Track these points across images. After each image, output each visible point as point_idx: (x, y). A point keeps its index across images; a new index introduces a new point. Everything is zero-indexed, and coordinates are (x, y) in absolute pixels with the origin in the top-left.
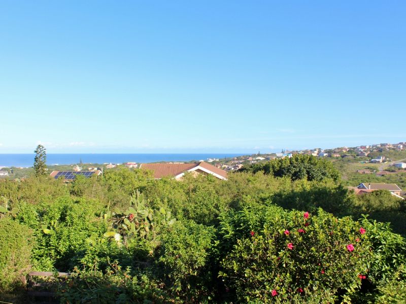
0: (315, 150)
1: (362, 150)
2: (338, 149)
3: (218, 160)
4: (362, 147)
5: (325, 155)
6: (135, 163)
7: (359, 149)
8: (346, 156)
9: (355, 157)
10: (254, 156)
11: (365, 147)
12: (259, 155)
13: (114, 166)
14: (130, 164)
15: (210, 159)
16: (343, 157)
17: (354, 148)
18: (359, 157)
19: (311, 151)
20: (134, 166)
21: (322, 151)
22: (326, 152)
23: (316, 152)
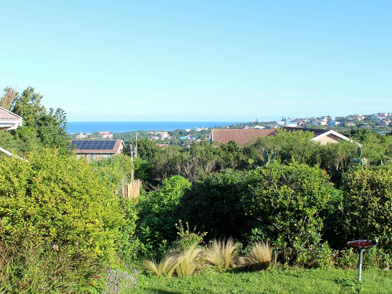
0: (323, 118)
1: (381, 118)
2: (351, 116)
3: (207, 129)
4: (379, 115)
5: (337, 123)
6: (108, 133)
7: (376, 117)
8: (362, 125)
9: (373, 127)
10: (250, 124)
11: (383, 115)
12: (256, 123)
13: (85, 136)
14: (104, 134)
15: (198, 128)
16: (359, 126)
17: (370, 116)
18: (378, 126)
19: (318, 118)
20: (109, 136)
21: (333, 119)
22: (338, 119)
23: (325, 120)
